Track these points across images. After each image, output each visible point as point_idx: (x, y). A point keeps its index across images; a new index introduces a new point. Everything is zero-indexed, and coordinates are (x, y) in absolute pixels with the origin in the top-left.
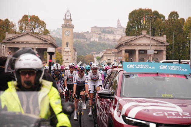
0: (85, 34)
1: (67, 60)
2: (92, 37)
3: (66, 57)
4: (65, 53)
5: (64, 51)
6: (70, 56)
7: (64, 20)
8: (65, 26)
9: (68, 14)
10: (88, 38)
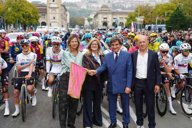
0: (77, 4)
1: (54, 18)
2: (82, 6)
3: (53, 15)
4: (51, 10)
5: (50, 7)
6: (58, 14)
10: (79, 7)
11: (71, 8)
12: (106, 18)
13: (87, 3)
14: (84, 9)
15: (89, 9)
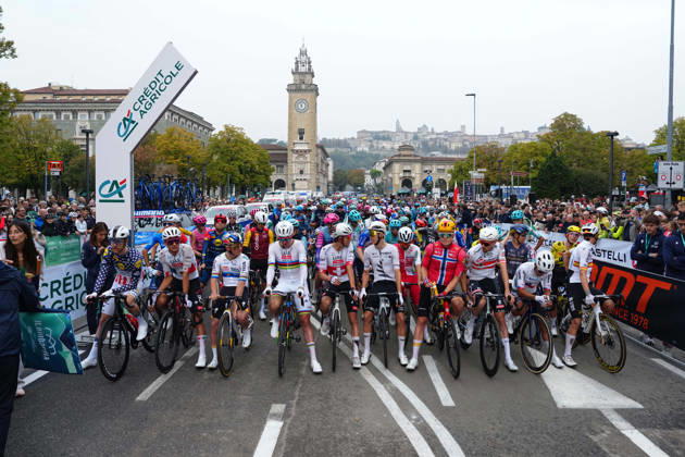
0: (348, 141)
1: (302, 172)
2: (359, 146)
3: (299, 166)
4: (296, 155)
5: (293, 151)
6: (309, 164)
7: (293, 73)
8: (294, 88)
9: (304, 59)
10: (353, 148)
11: (336, 151)
12: (409, 171)
13: (371, 141)
14: (363, 152)
15: (374, 153)
